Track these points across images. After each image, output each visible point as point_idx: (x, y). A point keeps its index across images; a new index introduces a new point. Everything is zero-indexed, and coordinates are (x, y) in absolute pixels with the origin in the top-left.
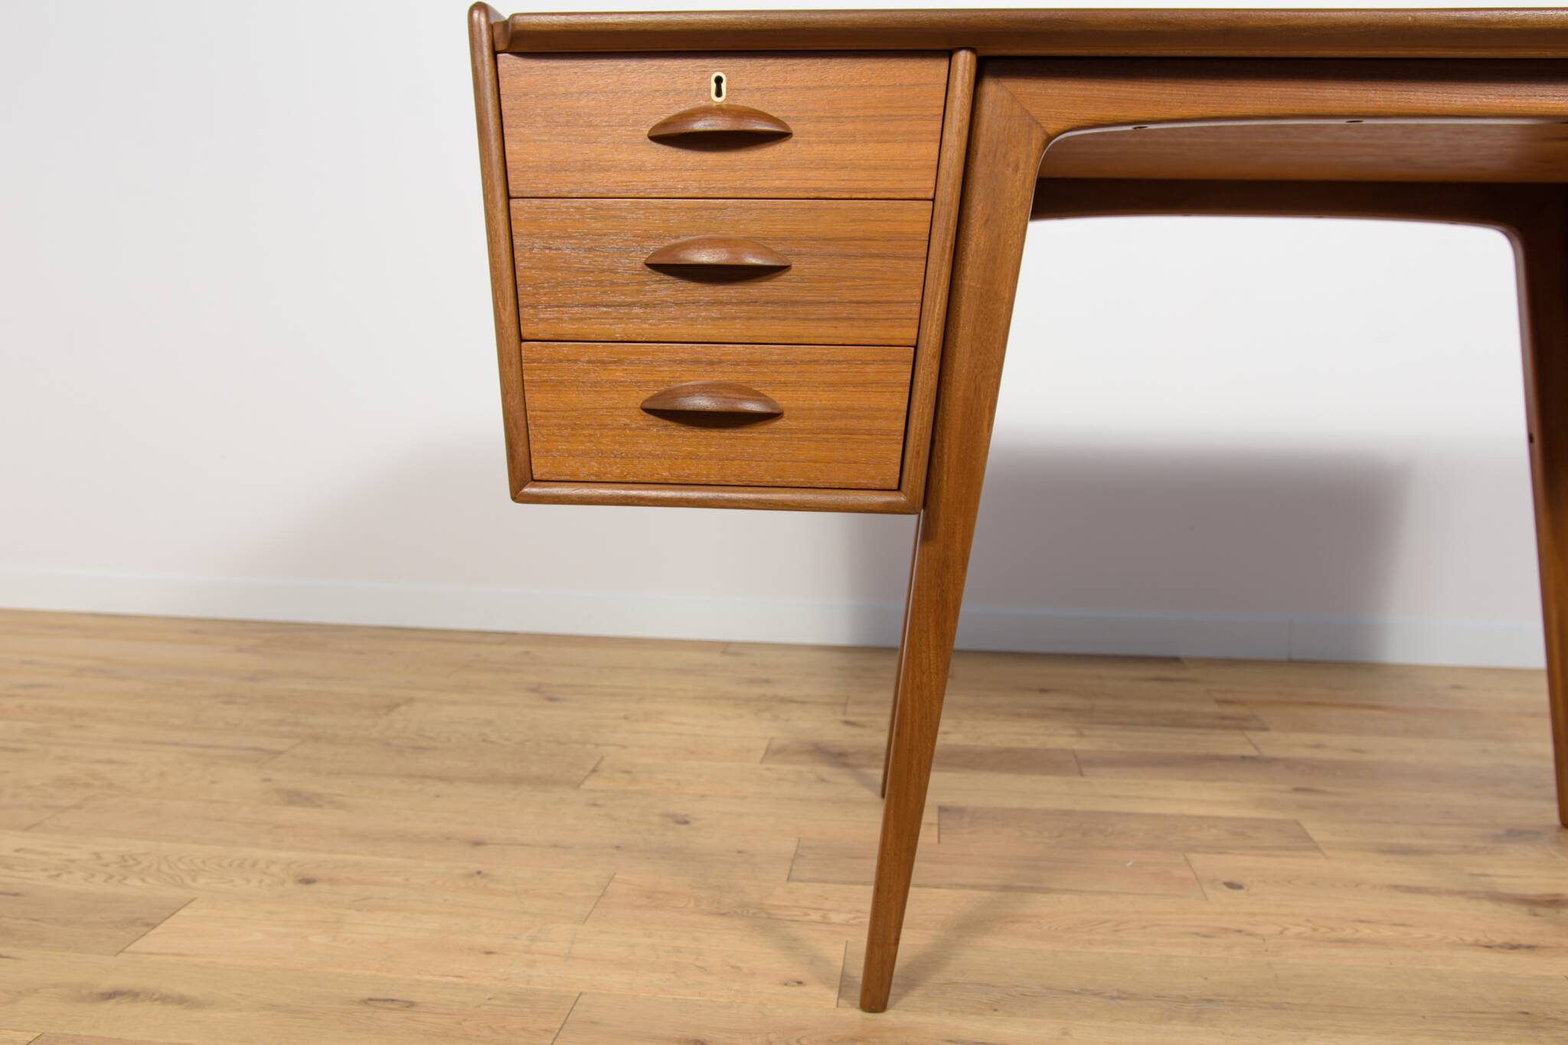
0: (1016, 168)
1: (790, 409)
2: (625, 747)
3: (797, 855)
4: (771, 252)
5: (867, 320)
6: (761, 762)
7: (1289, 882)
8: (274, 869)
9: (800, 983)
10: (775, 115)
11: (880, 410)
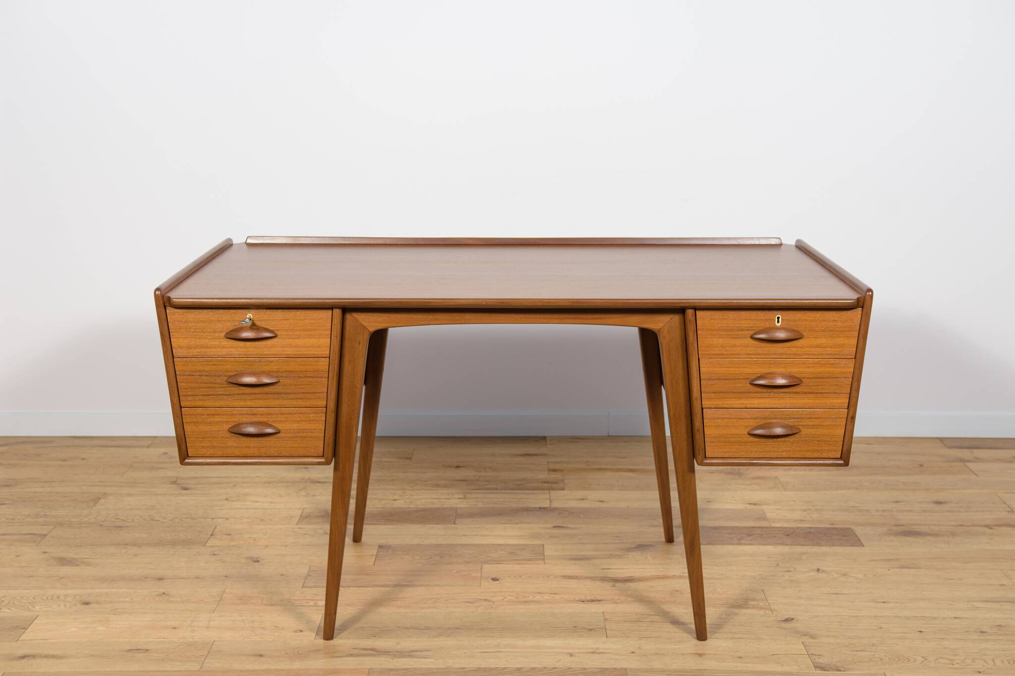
0: (360, 343)
1: (283, 430)
2: (227, 519)
3: (308, 575)
4: (272, 376)
5: (307, 399)
6: (297, 524)
7: (520, 577)
8: (69, 599)
9: (301, 631)
10: (271, 329)
11: (315, 429)
